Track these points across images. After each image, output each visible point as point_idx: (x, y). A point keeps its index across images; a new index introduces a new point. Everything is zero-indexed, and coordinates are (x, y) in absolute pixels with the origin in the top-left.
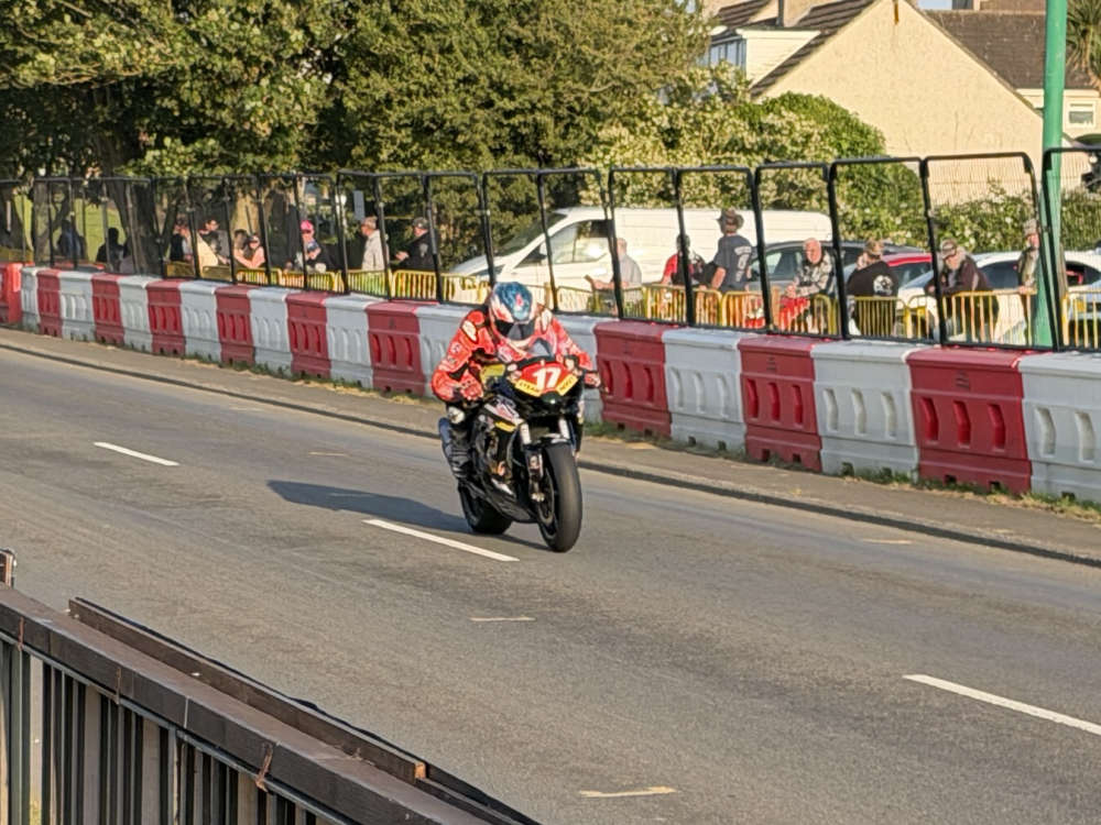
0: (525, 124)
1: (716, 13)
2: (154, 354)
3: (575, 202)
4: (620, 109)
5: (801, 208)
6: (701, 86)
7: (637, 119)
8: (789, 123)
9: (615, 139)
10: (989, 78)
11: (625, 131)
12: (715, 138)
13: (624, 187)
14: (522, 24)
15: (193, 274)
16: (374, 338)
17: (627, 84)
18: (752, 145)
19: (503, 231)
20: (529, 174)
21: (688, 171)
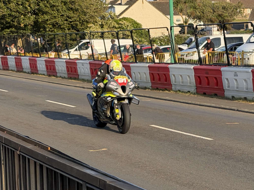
0: (74, 24)
1: (109, 2)
2: (3, 70)
3: (84, 39)
4: (92, 21)
5: (127, 39)
6: (107, 16)
7: (95, 23)
8: (124, 23)
9: (91, 26)
10: (161, 14)
11: (93, 25)
12: (110, 26)
13: (94, 36)
14: (72, 5)
15: (10, 54)
16: (47, 66)
17: (93, 16)
18: (117, 27)
19: (71, 44)
20: (75, 33)
21: (105, 32)
